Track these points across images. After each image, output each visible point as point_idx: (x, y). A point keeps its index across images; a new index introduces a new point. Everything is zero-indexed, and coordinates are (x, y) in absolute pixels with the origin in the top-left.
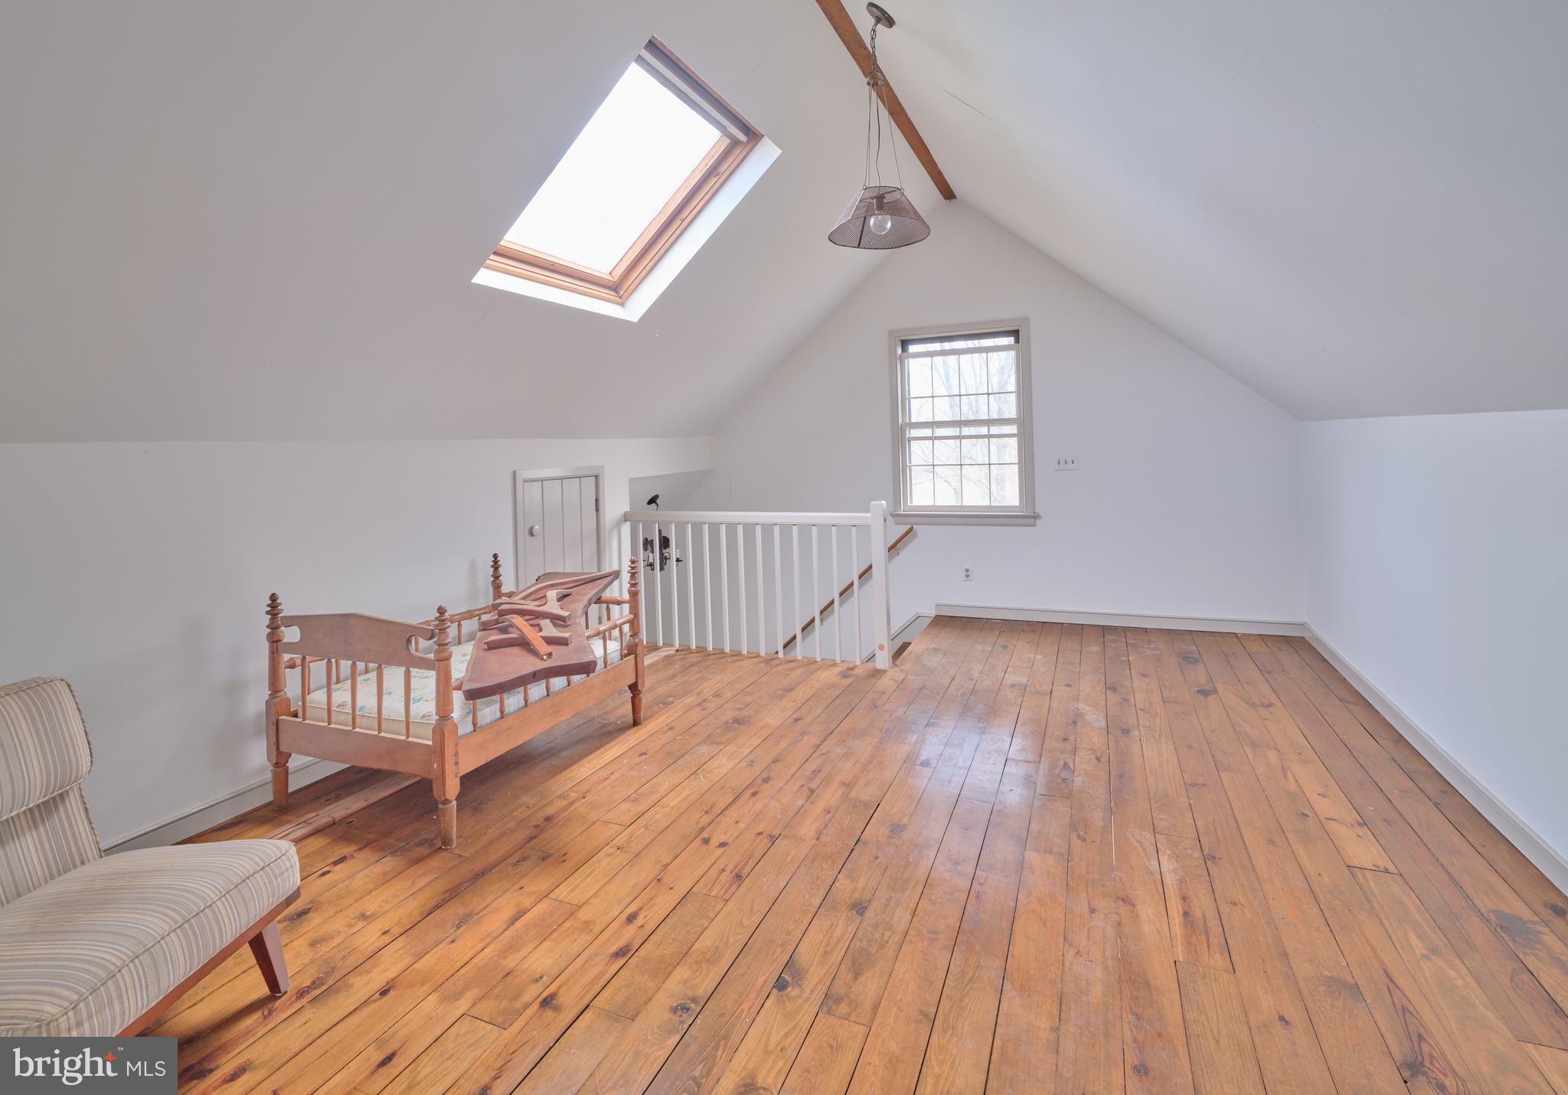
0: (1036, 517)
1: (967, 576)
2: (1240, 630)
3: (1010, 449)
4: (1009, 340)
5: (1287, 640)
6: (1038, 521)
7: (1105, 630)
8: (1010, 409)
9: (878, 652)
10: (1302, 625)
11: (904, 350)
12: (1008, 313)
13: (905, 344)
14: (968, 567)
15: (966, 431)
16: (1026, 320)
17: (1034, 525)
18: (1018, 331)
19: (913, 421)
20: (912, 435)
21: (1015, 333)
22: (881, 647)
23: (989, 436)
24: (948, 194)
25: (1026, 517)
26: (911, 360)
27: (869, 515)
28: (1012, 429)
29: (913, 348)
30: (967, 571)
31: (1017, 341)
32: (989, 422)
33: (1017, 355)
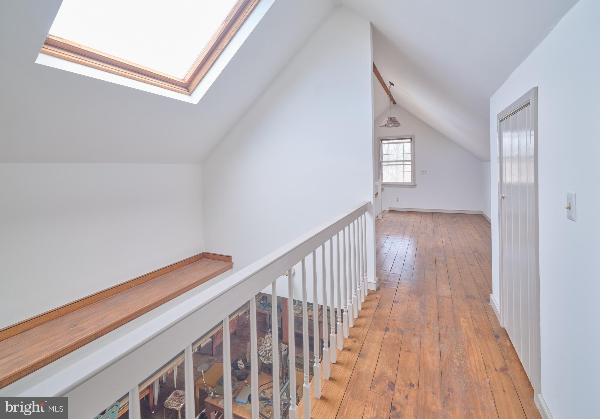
0: (416, 185)
1: (397, 200)
2: (466, 213)
3: (409, 168)
4: (409, 140)
5: (477, 215)
6: (416, 186)
7: (432, 213)
8: (409, 158)
9: (379, 215)
10: (481, 211)
11: (381, 142)
12: (409, 133)
13: (381, 140)
14: (397, 198)
15: (398, 163)
16: (414, 135)
17: (415, 187)
18: (412, 138)
19: (383, 160)
20: (383, 164)
21: (411, 139)
22: (380, 214)
23: (404, 165)
24: (394, 103)
25: (413, 185)
26: (383, 145)
27: (377, 183)
28: (410, 163)
29: (383, 142)
30: (397, 199)
31: (411, 140)
32: (404, 161)
33: (411, 144)
